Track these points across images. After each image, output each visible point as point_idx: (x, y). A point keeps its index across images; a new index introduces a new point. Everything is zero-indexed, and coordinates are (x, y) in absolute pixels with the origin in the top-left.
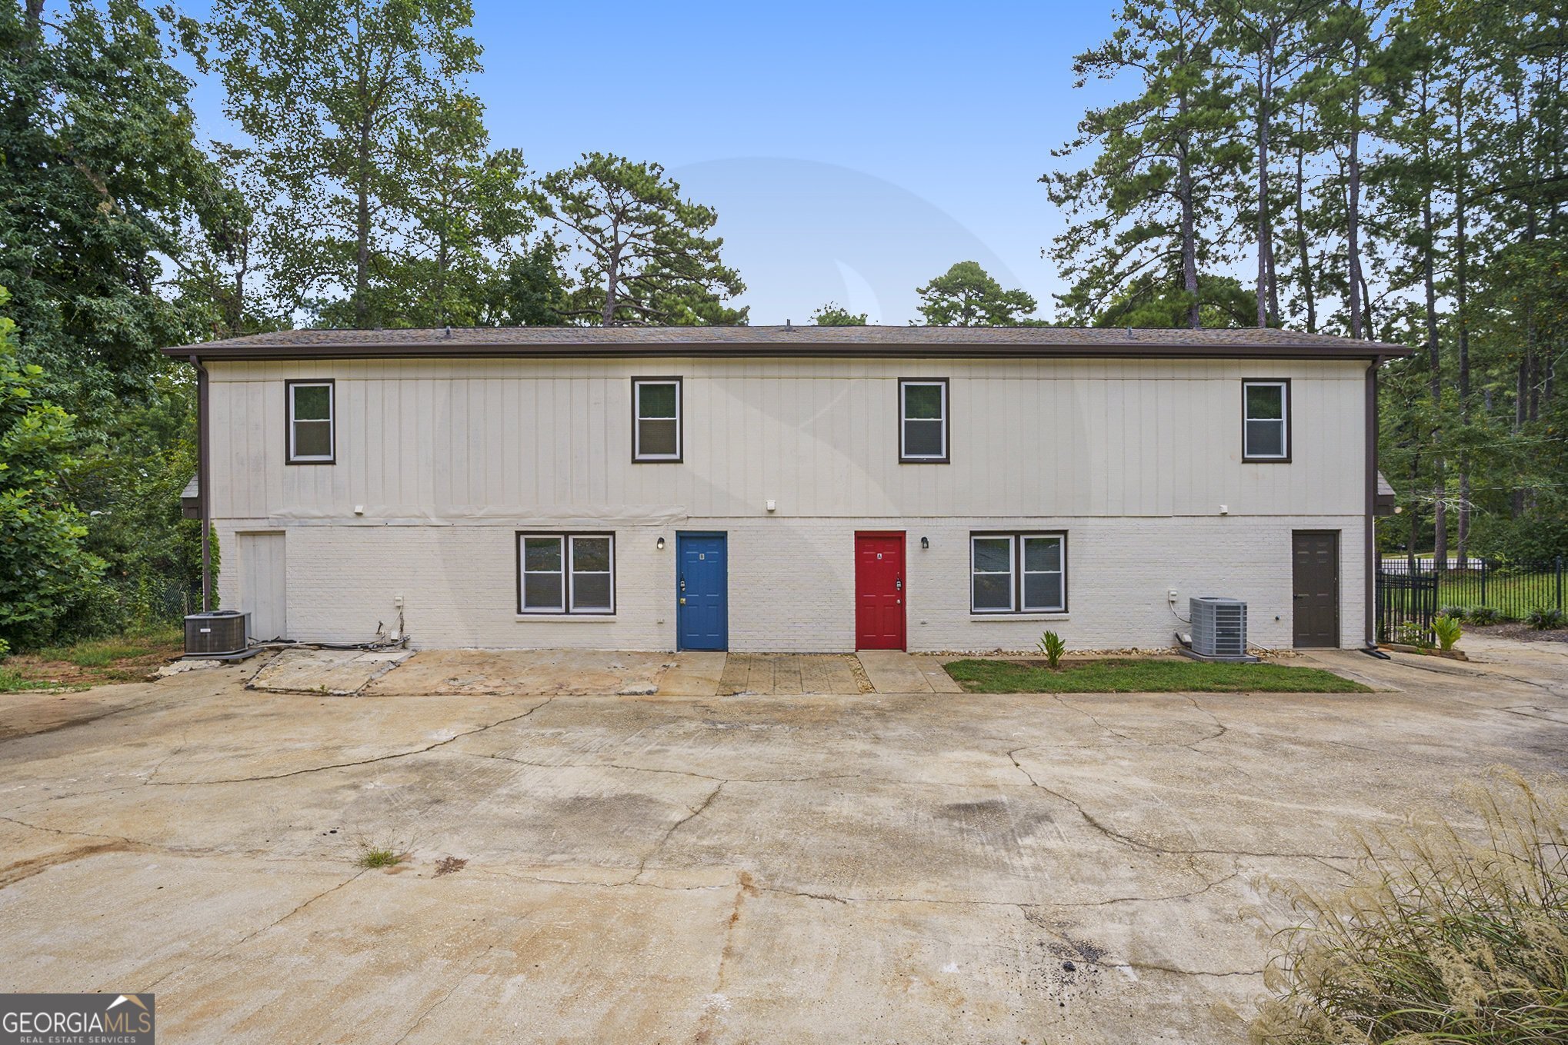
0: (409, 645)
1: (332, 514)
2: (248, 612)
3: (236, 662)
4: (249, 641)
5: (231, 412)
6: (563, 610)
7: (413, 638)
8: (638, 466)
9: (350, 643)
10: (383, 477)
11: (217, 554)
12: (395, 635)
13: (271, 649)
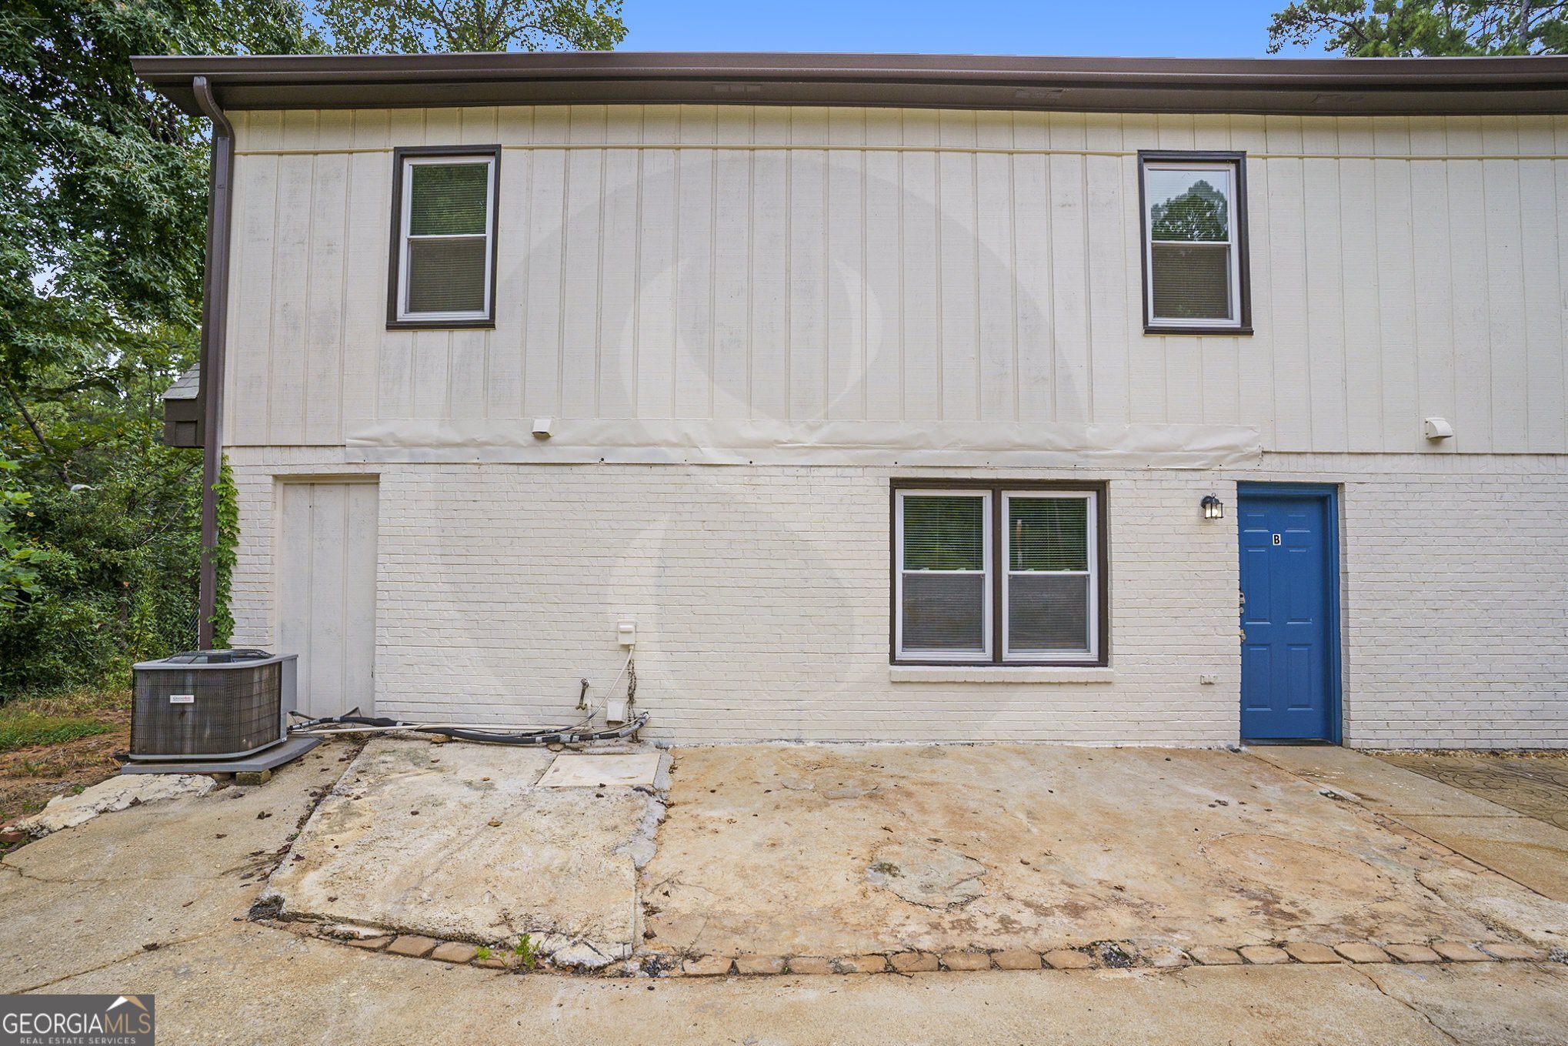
0: (645, 733)
1: (483, 437)
2: (290, 653)
3: (254, 780)
4: (288, 721)
5: (277, 217)
6: (988, 655)
7: (655, 718)
8: (1156, 340)
9: (517, 729)
10: (598, 356)
11: (231, 525)
12: (617, 711)
13: (340, 737)
